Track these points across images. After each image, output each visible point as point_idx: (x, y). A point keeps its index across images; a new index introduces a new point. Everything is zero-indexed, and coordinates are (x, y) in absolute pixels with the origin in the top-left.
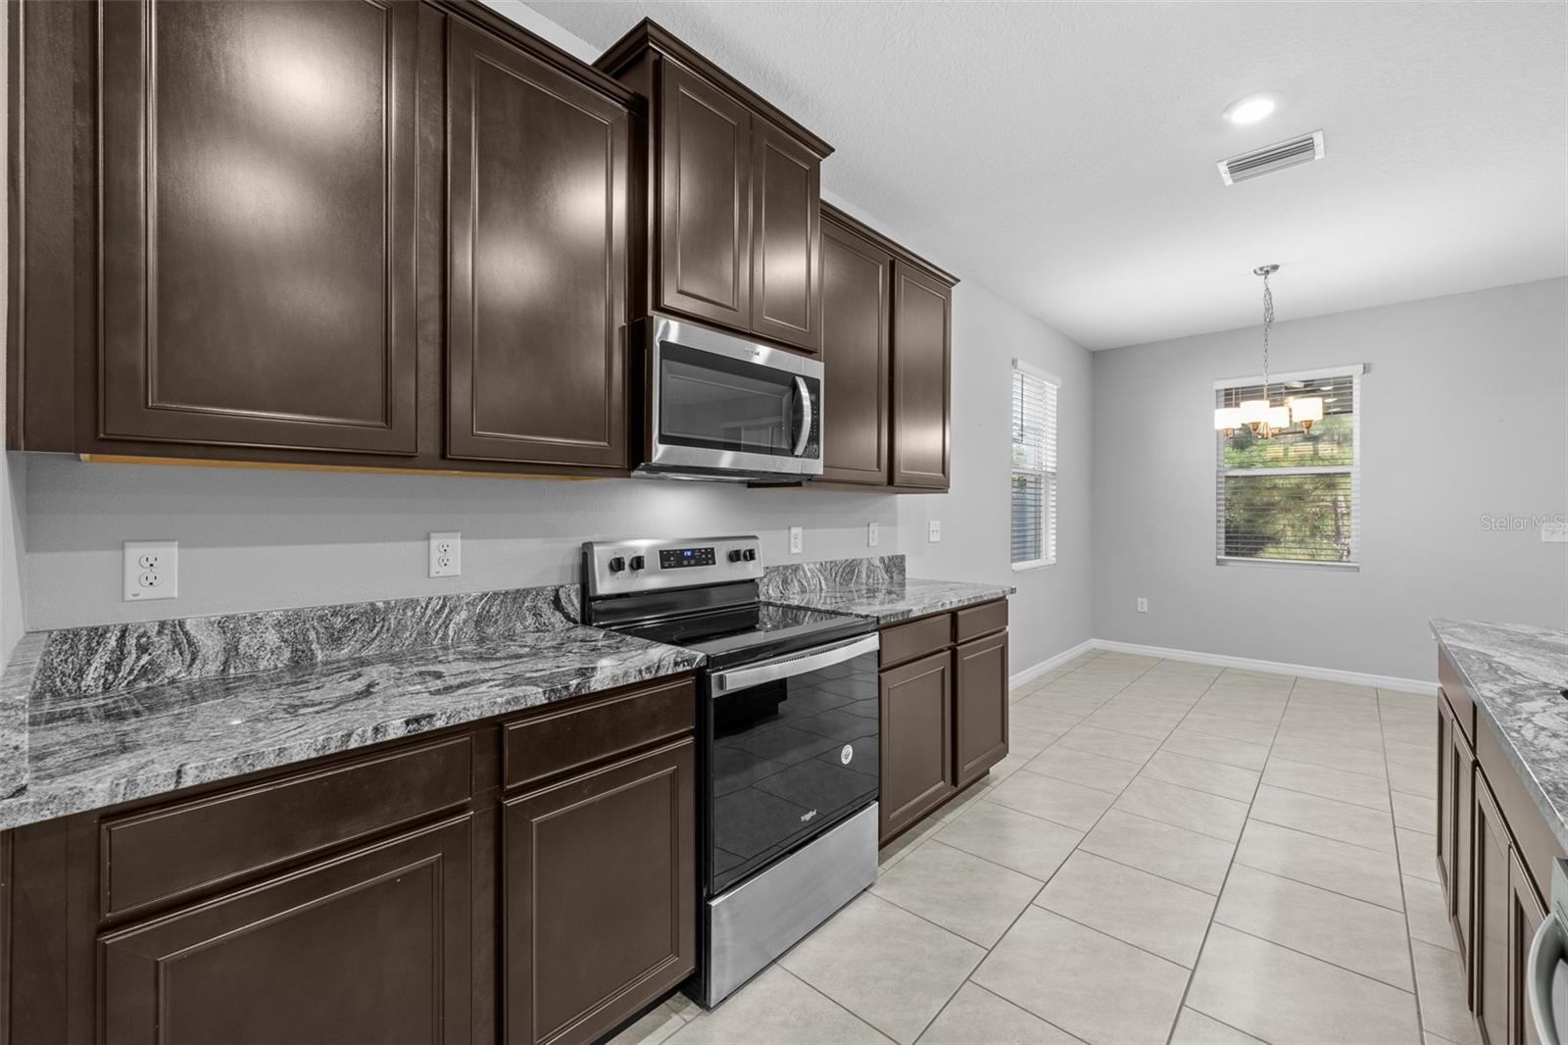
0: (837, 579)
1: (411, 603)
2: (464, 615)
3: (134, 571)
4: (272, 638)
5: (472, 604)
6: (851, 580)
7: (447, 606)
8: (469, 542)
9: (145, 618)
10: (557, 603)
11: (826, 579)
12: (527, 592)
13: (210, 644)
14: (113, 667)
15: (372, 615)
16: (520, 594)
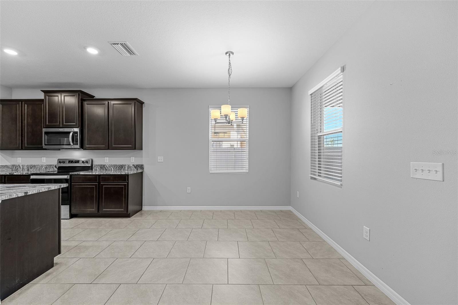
0: (117, 168)
1: (38, 165)
2: (44, 167)
3: (18, 160)
4: (26, 167)
5: (45, 166)
6: (122, 169)
7: (42, 166)
8: (47, 158)
9: (17, 164)
10: (56, 167)
11: (113, 168)
12: (52, 165)
13: (21, 167)
14: (15, 168)
15: (34, 166)
16: (51, 165)
